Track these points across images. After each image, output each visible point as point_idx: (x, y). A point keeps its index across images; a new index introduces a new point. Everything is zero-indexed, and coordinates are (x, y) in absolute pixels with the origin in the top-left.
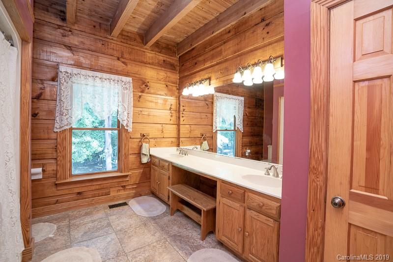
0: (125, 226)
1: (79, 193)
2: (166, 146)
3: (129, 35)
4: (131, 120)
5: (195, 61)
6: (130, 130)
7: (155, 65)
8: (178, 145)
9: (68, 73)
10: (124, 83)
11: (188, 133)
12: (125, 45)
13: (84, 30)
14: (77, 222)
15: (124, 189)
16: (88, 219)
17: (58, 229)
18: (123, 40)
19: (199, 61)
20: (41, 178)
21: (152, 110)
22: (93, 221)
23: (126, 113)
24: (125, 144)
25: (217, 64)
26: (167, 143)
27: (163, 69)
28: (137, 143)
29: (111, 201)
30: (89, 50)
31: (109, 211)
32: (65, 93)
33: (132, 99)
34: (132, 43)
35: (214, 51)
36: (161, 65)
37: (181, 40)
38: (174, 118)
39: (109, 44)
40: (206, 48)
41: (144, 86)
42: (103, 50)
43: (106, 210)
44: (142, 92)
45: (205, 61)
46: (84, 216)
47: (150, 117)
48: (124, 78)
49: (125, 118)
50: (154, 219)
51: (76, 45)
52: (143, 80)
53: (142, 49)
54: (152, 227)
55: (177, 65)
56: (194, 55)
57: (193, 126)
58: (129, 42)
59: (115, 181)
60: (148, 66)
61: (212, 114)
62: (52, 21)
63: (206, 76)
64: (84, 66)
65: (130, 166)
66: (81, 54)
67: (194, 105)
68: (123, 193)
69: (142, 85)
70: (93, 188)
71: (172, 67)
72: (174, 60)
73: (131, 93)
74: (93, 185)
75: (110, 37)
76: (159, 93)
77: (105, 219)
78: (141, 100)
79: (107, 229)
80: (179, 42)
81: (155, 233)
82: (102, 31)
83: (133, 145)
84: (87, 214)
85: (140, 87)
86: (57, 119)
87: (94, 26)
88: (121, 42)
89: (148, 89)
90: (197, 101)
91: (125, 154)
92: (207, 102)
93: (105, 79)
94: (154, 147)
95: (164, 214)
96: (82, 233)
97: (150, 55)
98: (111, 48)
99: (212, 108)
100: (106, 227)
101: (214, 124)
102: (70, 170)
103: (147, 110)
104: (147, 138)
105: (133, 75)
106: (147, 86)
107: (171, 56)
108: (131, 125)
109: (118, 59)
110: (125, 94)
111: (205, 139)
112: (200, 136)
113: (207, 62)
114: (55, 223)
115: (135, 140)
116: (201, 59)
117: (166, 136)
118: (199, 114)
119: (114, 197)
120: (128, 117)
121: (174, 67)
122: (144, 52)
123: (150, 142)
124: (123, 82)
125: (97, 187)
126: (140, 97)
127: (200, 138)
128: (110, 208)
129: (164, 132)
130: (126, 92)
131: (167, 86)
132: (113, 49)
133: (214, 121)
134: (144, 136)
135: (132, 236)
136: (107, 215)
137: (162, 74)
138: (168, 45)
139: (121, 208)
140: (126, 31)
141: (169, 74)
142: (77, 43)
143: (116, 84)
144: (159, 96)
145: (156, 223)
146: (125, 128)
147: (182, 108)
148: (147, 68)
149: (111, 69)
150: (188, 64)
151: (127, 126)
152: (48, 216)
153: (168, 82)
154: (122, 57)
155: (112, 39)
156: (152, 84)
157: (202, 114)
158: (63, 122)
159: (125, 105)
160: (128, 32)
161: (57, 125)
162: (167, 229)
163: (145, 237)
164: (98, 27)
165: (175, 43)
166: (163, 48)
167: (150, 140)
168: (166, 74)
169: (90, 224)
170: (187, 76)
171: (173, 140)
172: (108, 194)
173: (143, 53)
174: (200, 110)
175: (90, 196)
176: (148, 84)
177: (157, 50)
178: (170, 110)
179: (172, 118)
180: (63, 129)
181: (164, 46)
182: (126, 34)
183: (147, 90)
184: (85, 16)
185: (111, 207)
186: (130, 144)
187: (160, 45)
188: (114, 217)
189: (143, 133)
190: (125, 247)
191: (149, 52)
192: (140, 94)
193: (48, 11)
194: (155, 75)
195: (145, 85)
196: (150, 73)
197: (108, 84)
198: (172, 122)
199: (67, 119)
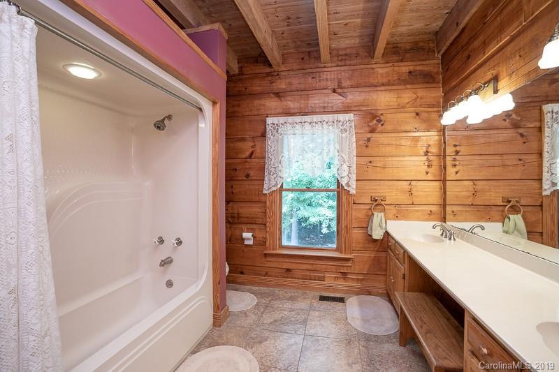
0: (322, 332)
1: (288, 270)
2: (418, 219)
3: (348, 51)
4: (354, 177)
5: (466, 53)
6: (353, 191)
7: (393, 85)
8: (444, 220)
9: (274, 124)
10: (341, 124)
11: (468, 197)
12: (342, 68)
13: (290, 68)
14: (277, 304)
15: (344, 278)
16: (288, 305)
17: (257, 305)
18: (340, 63)
19: (474, 50)
20: (252, 244)
21: (390, 159)
22: (291, 310)
23: (345, 167)
24: (347, 212)
25: (513, 39)
26: (420, 213)
27: (408, 86)
28: (364, 211)
29: (326, 290)
30: (298, 91)
31: (317, 303)
32: (273, 149)
33: (354, 145)
34: (353, 62)
35: (505, 12)
36: (403, 81)
37: (440, 23)
38: (434, 170)
39: (321, 75)
40: (486, 16)
41: (375, 122)
42: (314, 85)
43: (313, 301)
44: (373, 131)
45: (485, 45)
46: (287, 299)
47: (387, 169)
48: (342, 117)
49: (345, 174)
50: (368, 338)
51: (284, 89)
52: (373, 112)
53: (370, 66)
54: (356, 351)
55: (438, 73)
56: (465, 42)
57: (480, 183)
58: (348, 62)
59: (331, 263)
60: (379, 88)
61: (540, 154)
62: (261, 71)
63: (489, 76)
64: (293, 111)
65: (354, 245)
66: (289, 98)
67: (482, 140)
68: (341, 284)
69: (371, 122)
70: (304, 267)
71: (427, 79)
72: (432, 64)
73: (352, 136)
74: (304, 263)
75: (322, 65)
76: (403, 128)
77: (304, 311)
78: (370, 144)
79: (299, 326)
80: (438, 29)
81: (355, 364)
82: (312, 60)
83: (358, 213)
84: (291, 299)
85: (369, 126)
86: (266, 179)
87: (303, 59)
88: (338, 66)
89: (382, 125)
90: (492, 132)
91: (346, 227)
92: (521, 131)
93: (316, 123)
94: (394, 219)
95: (388, 338)
96: (272, 320)
97: (382, 71)
98: (323, 80)
99: (540, 141)
100: (300, 323)
101: (546, 175)
102: (280, 239)
103: (382, 159)
104: (380, 204)
105: (355, 109)
106: (379, 121)
107: (425, 60)
108: (354, 184)
109: (334, 91)
110: (344, 140)
111: (515, 210)
112: (502, 204)
113: (489, 44)
114: (258, 298)
115: (362, 206)
116: (476, 43)
117: (416, 201)
118: (497, 157)
119: (330, 286)
120: (350, 172)
121: (432, 77)
122: (373, 69)
123: (387, 212)
124: (340, 122)
125: (309, 267)
126: (369, 140)
127: (501, 208)
128: (320, 300)
129: (414, 194)
130: (344, 135)
131: (417, 114)
132: (327, 80)
133: (545, 169)
134: (376, 200)
135: (322, 350)
136: (311, 308)
137: (407, 96)
138: (416, 43)
139: (333, 304)
140: (343, 49)
141: (421, 93)
142: (284, 87)
143: (331, 127)
144: (404, 134)
145: (366, 347)
146: (346, 188)
147: (450, 150)
148: (379, 93)
149: (324, 107)
150: (456, 64)
151: (349, 186)
152: (257, 288)
153: (421, 106)
154: (340, 87)
155: (325, 67)
156: (389, 116)
157: (505, 157)
158: (271, 182)
159: (343, 155)
160: (346, 49)
161: (266, 186)
162: (378, 367)
163: (337, 362)
164: (306, 58)
165: (430, 33)
166: (406, 51)
167: (386, 207)
168: (415, 93)
169: (286, 313)
170: (455, 86)
171: (434, 208)
172: (322, 279)
173: (371, 71)
174: (501, 149)
175: (299, 277)
176: (382, 118)
177: (395, 58)
178: (426, 155)
179: (429, 170)
180: (272, 190)
181: (408, 47)
182: (344, 52)
183: (380, 128)
184: (292, 51)
185: (322, 298)
186: (354, 213)
187: (400, 48)
188: (317, 314)
189: (373, 195)
190: (303, 362)
191: (383, 65)
192: (369, 135)
193: (257, 62)
194: (395, 100)
195: (377, 121)
196: (383, 99)
197: (321, 128)
198: (430, 177)
199: (275, 178)
